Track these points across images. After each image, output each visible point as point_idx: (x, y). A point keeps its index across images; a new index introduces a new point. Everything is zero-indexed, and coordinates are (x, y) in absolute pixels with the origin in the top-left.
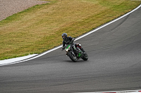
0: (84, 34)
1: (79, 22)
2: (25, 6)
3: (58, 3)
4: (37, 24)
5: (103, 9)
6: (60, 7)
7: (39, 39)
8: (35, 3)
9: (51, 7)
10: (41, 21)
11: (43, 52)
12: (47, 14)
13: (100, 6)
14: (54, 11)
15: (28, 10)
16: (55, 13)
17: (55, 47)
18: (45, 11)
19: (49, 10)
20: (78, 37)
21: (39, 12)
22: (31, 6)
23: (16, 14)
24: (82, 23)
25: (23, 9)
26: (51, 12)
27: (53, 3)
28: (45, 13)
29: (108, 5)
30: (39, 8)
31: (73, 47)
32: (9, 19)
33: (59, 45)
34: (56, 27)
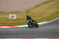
2: (43, 1)
4: (48, 9)
6: (58, 2)
7: (49, 15)
9: (54, 2)
10: (50, 8)
12: (52, 5)
14: (55, 3)
15: (44, 3)
18: (51, 3)
21: (49, 4)
22: (45, 1)
23: (39, 5)
25: (42, 3)
26: (54, 4)
28: (51, 4)
30: (49, 2)
31: (30, 21)
32: (36, 7)
33: (57, 18)
34: (56, 10)
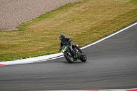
0: (115, 32)
1: (110, 21)
2: (58, 4)
3: (90, 2)
4: (69, 22)
5: (134, 7)
6: (92, 5)
8: (68, 2)
9: (83, 6)
10: (73, 20)
12: (79, 12)
13: (131, 5)
14: (86, 9)
15: (61, 8)
16: (87, 11)
18: (77, 9)
19: (81, 8)
20: (109, 35)
21: (71, 10)
22: (63, 5)
23: (49, 13)
24: (113, 22)
25: (56, 8)
26: (83, 10)
27: (85, 2)
28: (77, 11)
30: (72, 6)
31: (69, 48)
32: (42, 17)
33: (90, 43)
34: (88, 25)
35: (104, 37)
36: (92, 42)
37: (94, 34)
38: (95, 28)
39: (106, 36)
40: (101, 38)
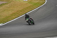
0: (22, 15)
1: (20, 11)
4: (3, 11)
5: (30, 5)
6: (12, 4)
7: (4, 17)
8: (2, 3)
9: (9, 4)
10: (5, 10)
11: (5, 23)
13: (28, 4)
14: (10, 6)
16: (10, 7)
17: (10, 21)
18: (6, 6)
21: (4, 6)
22: (0, 4)
24: (21, 11)
27: (9, 3)
29: (32, 3)
33: (12, 20)
34: (11, 12)
35: (17, 17)
36: (13, 20)
37: (13, 16)
38: (14, 14)
39: (18, 17)
40: (16, 18)
